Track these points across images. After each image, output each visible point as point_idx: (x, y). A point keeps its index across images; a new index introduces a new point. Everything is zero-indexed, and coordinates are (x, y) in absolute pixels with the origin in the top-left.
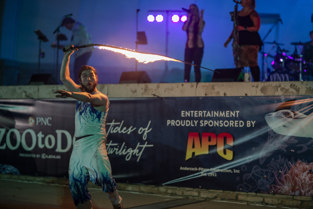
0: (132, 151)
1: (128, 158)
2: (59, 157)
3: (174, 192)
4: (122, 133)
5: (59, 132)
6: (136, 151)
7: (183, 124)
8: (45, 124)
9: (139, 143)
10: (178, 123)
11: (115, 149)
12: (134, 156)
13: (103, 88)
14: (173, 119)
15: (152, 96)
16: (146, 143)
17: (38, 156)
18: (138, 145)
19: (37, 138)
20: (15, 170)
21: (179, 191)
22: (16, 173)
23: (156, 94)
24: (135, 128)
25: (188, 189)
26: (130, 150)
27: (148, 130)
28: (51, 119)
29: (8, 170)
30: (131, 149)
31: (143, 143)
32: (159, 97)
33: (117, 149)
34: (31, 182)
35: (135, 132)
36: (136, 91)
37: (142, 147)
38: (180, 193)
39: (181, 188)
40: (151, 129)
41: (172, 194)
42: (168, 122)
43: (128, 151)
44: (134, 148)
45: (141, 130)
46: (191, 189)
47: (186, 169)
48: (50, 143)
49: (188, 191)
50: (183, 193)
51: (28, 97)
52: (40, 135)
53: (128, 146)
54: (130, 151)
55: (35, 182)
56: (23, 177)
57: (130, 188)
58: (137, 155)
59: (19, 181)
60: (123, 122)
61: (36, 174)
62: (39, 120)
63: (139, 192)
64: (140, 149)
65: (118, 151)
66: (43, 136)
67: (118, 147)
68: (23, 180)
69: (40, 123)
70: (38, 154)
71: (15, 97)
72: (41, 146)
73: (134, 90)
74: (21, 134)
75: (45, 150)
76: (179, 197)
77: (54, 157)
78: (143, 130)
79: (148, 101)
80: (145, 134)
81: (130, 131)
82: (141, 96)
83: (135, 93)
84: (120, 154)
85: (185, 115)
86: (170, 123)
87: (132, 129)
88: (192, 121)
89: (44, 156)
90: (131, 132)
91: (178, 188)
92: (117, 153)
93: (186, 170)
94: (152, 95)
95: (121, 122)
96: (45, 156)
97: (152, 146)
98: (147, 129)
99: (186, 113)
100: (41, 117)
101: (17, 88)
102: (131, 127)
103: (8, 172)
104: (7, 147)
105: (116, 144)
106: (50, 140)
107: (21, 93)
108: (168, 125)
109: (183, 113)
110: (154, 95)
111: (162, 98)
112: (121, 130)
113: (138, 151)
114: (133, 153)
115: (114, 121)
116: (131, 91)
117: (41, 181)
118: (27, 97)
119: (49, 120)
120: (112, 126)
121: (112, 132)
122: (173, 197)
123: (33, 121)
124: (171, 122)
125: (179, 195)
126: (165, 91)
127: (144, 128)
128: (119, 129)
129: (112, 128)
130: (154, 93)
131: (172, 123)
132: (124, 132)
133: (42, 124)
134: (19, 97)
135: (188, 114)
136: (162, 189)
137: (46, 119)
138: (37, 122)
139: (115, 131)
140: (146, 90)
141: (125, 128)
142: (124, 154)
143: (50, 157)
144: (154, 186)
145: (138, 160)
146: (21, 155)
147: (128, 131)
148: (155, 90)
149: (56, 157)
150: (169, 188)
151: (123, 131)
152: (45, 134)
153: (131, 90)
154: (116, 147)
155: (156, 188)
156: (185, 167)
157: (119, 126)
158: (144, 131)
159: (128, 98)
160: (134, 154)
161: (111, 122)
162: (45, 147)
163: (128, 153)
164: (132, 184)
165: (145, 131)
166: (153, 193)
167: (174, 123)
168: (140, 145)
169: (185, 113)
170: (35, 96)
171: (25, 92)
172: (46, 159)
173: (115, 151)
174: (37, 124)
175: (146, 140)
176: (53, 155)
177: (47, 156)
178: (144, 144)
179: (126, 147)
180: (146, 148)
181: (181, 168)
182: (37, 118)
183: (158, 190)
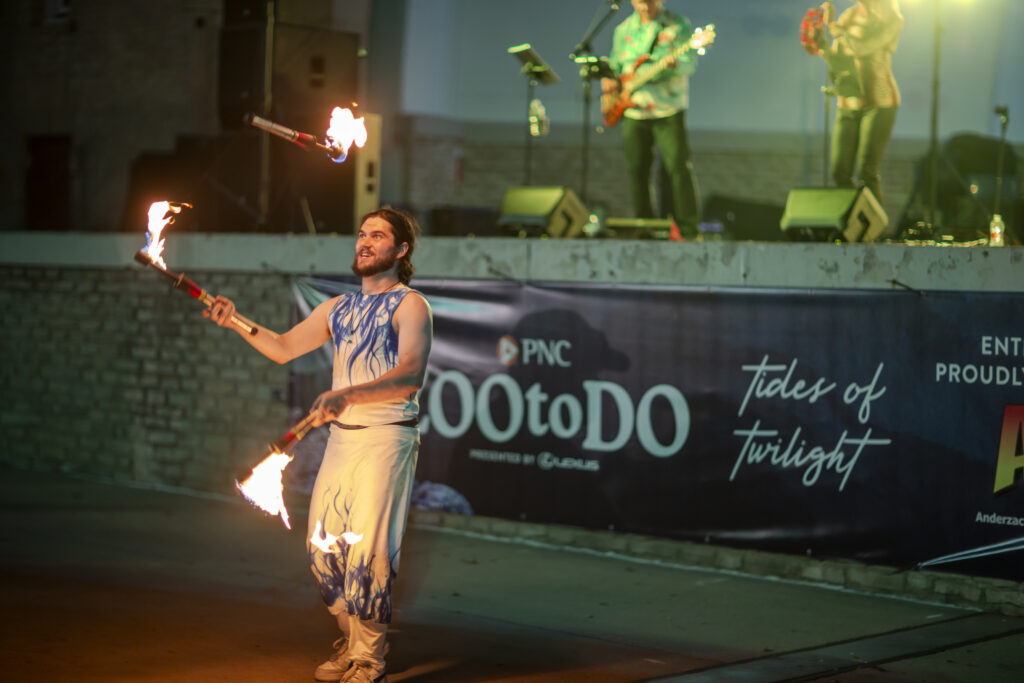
0: (822, 457)
1: (810, 477)
2: (593, 465)
3: (957, 591)
4: (792, 397)
5: (594, 389)
6: (836, 456)
7: (987, 377)
8: (551, 360)
9: (845, 434)
10: (970, 374)
11: (769, 447)
12: (829, 473)
13: (733, 253)
14: (953, 362)
15: (889, 286)
16: (869, 432)
17: (528, 459)
18: (843, 439)
19: (526, 404)
20: (458, 500)
21: (972, 588)
22: (459, 511)
23: (902, 281)
24: (833, 386)
25: (999, 582)
26: (817, 453)
27: (875, 391)
28: (567, 344)
29: (435, 500)
30: (819, 449)
31: (857, 431)
32: (909, 290)
33: (776, 449)
34: (505, 540)
35: (833, 398)
36: (835, 268)
37: (857, 446)
38: (975, 595)
39: (977, 579)
40: (884, 390)
41: (949, 598)
42: (940, 369)
43: (812, 455)
44: (828, 449)
45: (853, 392)
46: (1011, 583)
47: (994, 519)
48: (566, 421)
49: (1002, 588)
50: (983, 595)
51: (497, 273)
52: (536, 395)
53: (810, 441)
54: (818, 455)
55: (519, 540)
56: (482, 522)
57: (815, 570)
58: (839, 470)
59: (470, 534)
60: (795, 362)
61: (523, 516)
62: (530, 347)
63: (846, 584)
64: (849, 451)
65: (779, 455)
66: (544, 397)
67: (780, 441)
68: (481, 531)
69: (533, 357)
70: (530, 453)
71: (456, 272)
72: (537, 428)
73: (830, 264)
74: (476, 389)
75: (550, 442)
76: (970, 608)
77: (577, 464)
78: (859, 391)
79: (874, 302)
80: (866, 403)
81: (817, 392)
82: (851, 284)
83: (834, 276)
84: (785, 464)
85: (992, 349)
86: (944, 372)
87: (823, 387)
88: (1014, 370)
89: (546, 461)
90: (820, 398)
91: (968, 580)
92: (774, 461)
93: (996, 525)
94: (888, 281)
95: (789, 366)
96: (549, 460)
97: (887, 442)
98: (870, 388)
99: (998, 342)
100: (536, 337)
101: (462, 243)
102: (822, 381)
103: (434, 504)
104: (431, 427)
105: (774, 433)
106: (565, 411)
107: (476, 260)
108: (938, 379)
109: (987, 342)
110: (894, 282)
111: (918, 292)
112: (789, 388)
113: (841, 456)
114: (825, 463)
115: (766, 358)
116: (822, 268)
117: (537, 538)
118: (492, 276)
119: (563, 349)
120: (761, 376)
121: (759, 394)
122: (951, 606)
123: (514, 350)
124: (948, 371)
125: (971, 602)
126: (929, 272)
127: (861, 386)
128: (783, 385)
129: (762, 382)
130: (894, 276)
131: (951, 373)
132: (798, 397)
133: (540, 360)
134: (469, 274)
135: (1002, 347)
136: (918, 580)
137: (552, 344)
138: (527, 353)
139: (769, 393)
140: (867, 266)
141: (801, 384)
142: (798, 464)
143: (566, 463)
144: (893, 569)
145: (842, 487)
146: (477, 454)
147: (813, 393)
148: (897, 267)
149: (584, 463)
150: (939, 579)
151: (794, 392)
152: (552, 392)
153: (822, 263)
154: (773, 441)
155: (899, 577)
156: (990, 514)
157: (781, 375)
158: (862, 396)
159: (811, 289)
160: (829, 466)
161: (758, 363)
162: (550, 432)
163: (811, 462)
164: (822, 560)
165: (865, 396)
166: (890, 592)
167: (956, 374)
168: (848, 437)
169: (993, 342)
170: (518, 274)
171: (488, 259)
172: (555, 469)
173: (770, 454)
174: (526, 360)
175: (868, 425)
176: (576, 457)
177: (555, 462)
178: (862, 437)
179: (803, 443)
180: (867, 447)
181: (979, 517)
182: (526, 342)
183: (906, 582)
